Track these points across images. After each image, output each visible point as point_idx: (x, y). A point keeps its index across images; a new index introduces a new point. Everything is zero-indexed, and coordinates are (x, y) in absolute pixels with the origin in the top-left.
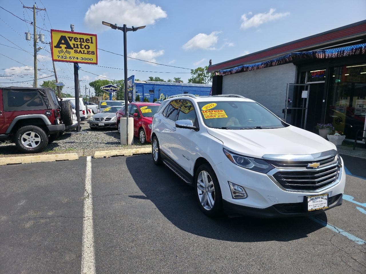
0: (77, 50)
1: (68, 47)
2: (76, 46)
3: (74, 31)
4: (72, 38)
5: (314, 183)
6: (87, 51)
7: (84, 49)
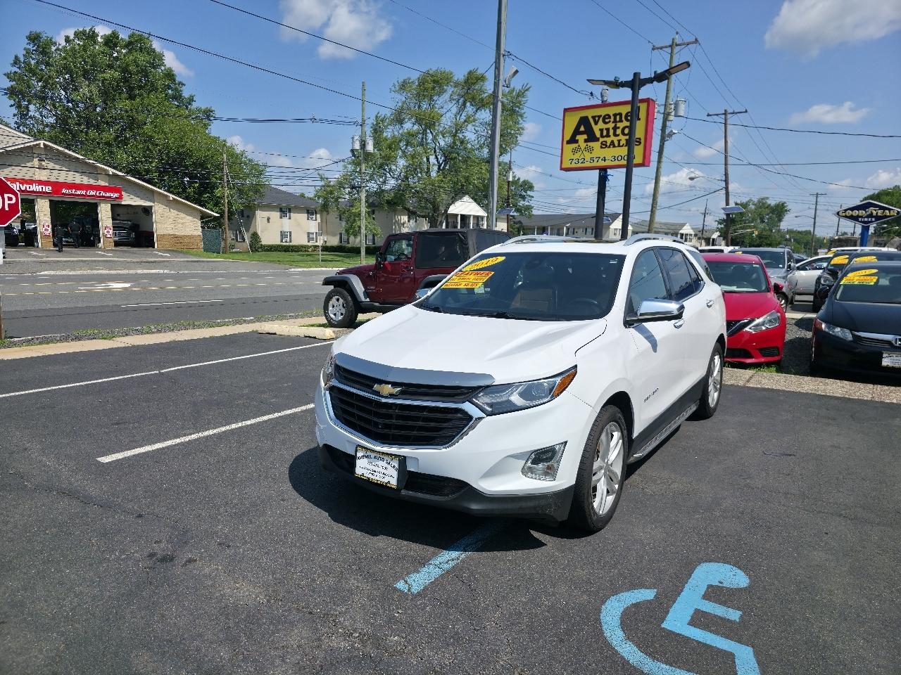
0: (606, 142)
1: (592, 138)
2: (605, 133)
3: (608, 102)
4: (599, 117)
7: (621, 137)
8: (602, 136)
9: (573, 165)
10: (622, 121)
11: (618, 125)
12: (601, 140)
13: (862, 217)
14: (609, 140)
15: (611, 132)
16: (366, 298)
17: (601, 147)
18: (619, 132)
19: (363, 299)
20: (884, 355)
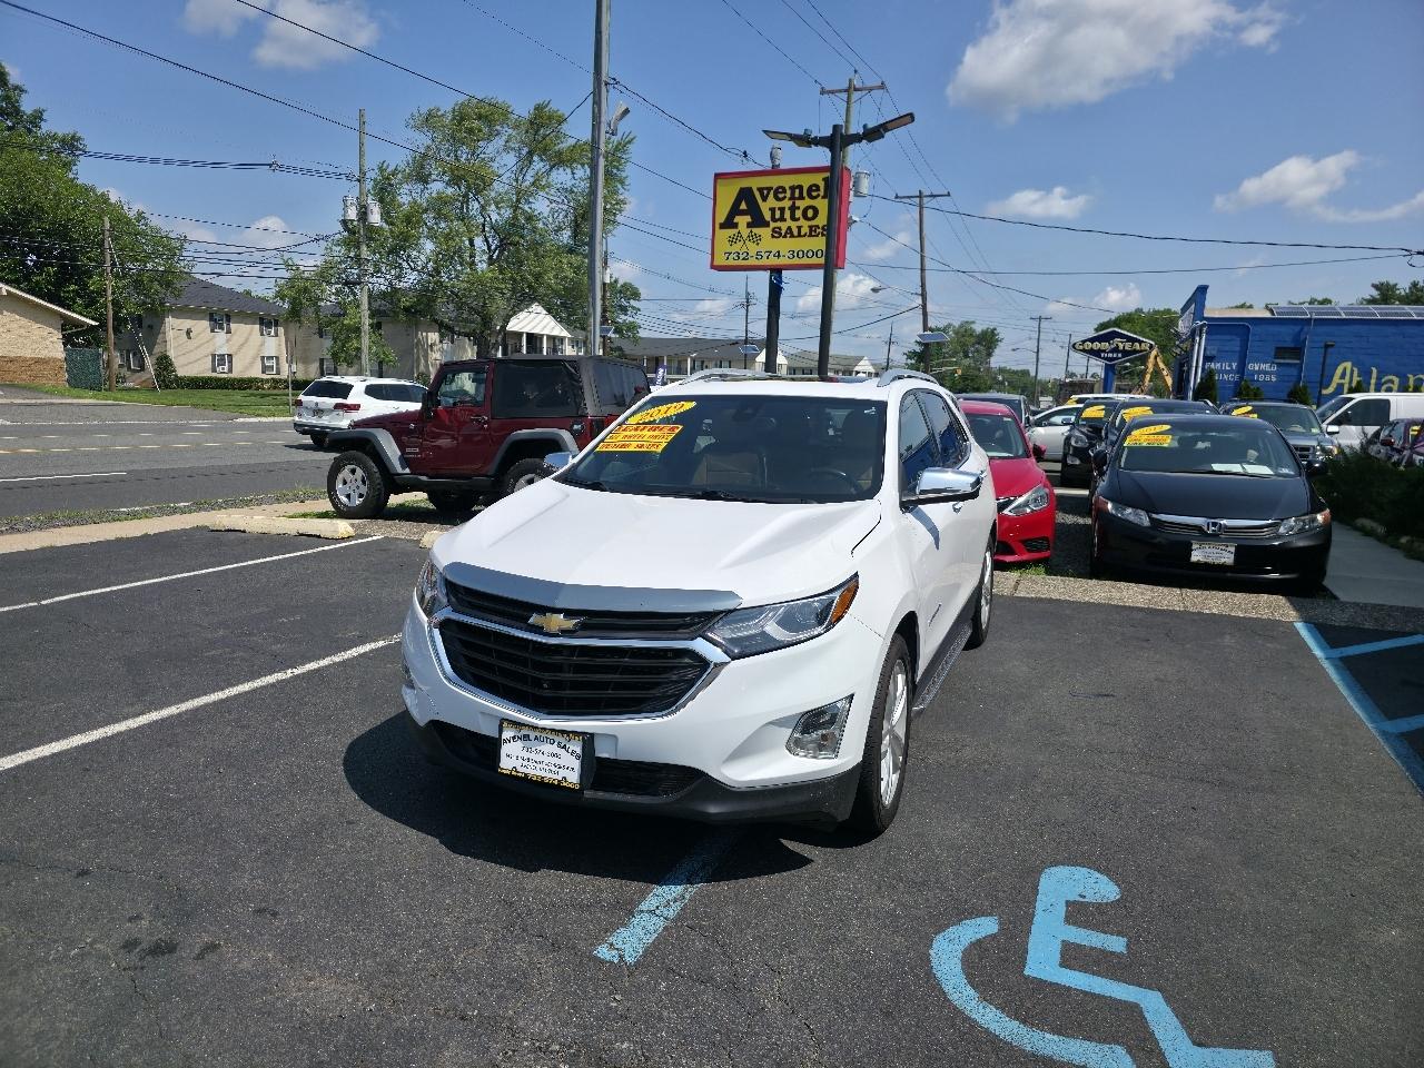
0: (780, 228)
1: (758, 221)
2: (778, 215)
3: (782, 167)
4: (769, 189)
5: (538, 683)
6: (810, 227)
7: (802, 222)
8: (774, 220)
9: (731, 262)
10: (803, 198)
11: (798, 203)
12: (773, 225)
13: (1104, 351)
14: (784, 226)
15: (787, 214)
16: (403, 468)
17: (773, 236)
18: (798, 214)
19: (400, 470)
20: (1194, 547)
